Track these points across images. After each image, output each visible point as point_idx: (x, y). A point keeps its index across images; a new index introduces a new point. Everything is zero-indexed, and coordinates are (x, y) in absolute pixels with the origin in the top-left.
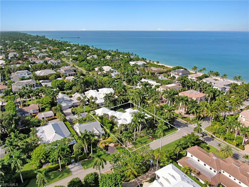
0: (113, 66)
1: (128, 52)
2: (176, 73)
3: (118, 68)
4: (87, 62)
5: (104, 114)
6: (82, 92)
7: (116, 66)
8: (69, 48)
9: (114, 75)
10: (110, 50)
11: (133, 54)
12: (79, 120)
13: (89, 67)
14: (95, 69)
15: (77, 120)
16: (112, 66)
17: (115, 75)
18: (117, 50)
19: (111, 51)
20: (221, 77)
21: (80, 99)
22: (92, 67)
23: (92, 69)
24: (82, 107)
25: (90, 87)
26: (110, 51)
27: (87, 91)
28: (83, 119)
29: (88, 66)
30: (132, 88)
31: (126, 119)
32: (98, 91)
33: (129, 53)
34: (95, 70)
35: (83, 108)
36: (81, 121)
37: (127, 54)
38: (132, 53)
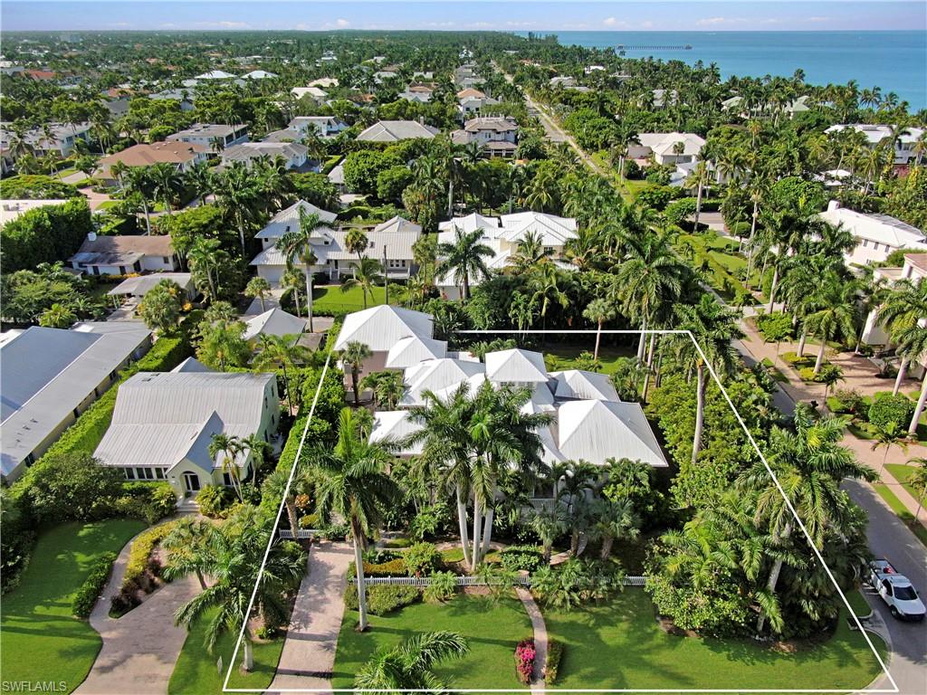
4: (603, 111)
8: (601, 68)
11: (878, 95)
13: (595, 132)
16: (716, 134)
18: (800, 74)
22: (607, 130)
29: (594, 127)
30: (737, 249)
33: (854, 90)
38: (871, 90)
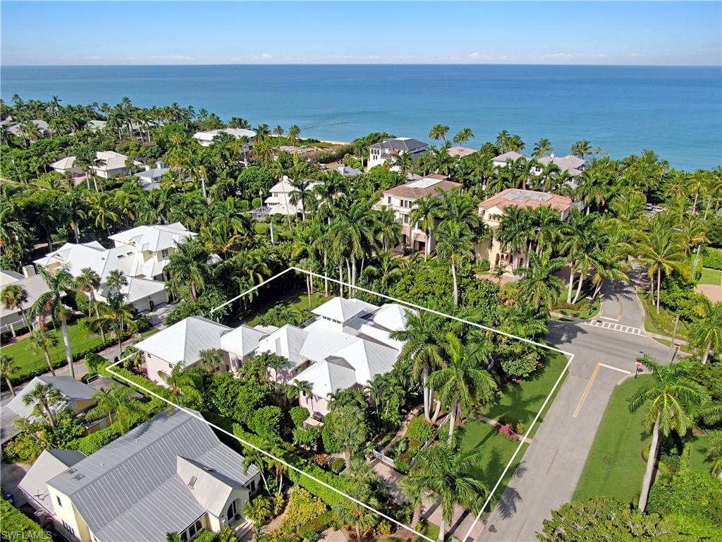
0: (133, 152)
1: (175, 104)
2: (387, 151)
3: (154, 157)
4: (10, 143)
5: (202, 354)
6: (17, 264)
7: (142, 149)
9: (149, 180)
10: (96, 104)
11: (193, 111)
12: (49, 429)
13: (23, 162)
14: (54, 165)
15: (34, 428)
16: (126, 149)
17: (156, 179)
19: (100, 106)
20: (535, 149)
21: (19, 296)
22: (35, 158)
23: (41, 169)
24: (48, 342)
25: (56, 233)
26: (96, 110)
27: (49, 255)
28: (74, 417)
29: (20, 158)
31: (343, 359)
32: (109, 244)
33: (177, 108)
34: (53, 169)
35: (56, 343)
36: (68, 431)
37: (172, 111)
38: (187, 108)
